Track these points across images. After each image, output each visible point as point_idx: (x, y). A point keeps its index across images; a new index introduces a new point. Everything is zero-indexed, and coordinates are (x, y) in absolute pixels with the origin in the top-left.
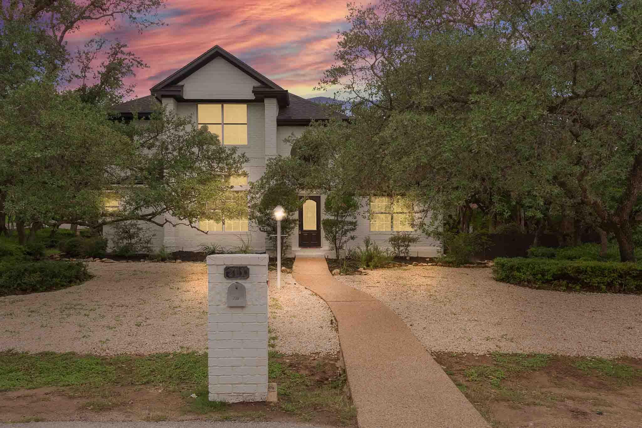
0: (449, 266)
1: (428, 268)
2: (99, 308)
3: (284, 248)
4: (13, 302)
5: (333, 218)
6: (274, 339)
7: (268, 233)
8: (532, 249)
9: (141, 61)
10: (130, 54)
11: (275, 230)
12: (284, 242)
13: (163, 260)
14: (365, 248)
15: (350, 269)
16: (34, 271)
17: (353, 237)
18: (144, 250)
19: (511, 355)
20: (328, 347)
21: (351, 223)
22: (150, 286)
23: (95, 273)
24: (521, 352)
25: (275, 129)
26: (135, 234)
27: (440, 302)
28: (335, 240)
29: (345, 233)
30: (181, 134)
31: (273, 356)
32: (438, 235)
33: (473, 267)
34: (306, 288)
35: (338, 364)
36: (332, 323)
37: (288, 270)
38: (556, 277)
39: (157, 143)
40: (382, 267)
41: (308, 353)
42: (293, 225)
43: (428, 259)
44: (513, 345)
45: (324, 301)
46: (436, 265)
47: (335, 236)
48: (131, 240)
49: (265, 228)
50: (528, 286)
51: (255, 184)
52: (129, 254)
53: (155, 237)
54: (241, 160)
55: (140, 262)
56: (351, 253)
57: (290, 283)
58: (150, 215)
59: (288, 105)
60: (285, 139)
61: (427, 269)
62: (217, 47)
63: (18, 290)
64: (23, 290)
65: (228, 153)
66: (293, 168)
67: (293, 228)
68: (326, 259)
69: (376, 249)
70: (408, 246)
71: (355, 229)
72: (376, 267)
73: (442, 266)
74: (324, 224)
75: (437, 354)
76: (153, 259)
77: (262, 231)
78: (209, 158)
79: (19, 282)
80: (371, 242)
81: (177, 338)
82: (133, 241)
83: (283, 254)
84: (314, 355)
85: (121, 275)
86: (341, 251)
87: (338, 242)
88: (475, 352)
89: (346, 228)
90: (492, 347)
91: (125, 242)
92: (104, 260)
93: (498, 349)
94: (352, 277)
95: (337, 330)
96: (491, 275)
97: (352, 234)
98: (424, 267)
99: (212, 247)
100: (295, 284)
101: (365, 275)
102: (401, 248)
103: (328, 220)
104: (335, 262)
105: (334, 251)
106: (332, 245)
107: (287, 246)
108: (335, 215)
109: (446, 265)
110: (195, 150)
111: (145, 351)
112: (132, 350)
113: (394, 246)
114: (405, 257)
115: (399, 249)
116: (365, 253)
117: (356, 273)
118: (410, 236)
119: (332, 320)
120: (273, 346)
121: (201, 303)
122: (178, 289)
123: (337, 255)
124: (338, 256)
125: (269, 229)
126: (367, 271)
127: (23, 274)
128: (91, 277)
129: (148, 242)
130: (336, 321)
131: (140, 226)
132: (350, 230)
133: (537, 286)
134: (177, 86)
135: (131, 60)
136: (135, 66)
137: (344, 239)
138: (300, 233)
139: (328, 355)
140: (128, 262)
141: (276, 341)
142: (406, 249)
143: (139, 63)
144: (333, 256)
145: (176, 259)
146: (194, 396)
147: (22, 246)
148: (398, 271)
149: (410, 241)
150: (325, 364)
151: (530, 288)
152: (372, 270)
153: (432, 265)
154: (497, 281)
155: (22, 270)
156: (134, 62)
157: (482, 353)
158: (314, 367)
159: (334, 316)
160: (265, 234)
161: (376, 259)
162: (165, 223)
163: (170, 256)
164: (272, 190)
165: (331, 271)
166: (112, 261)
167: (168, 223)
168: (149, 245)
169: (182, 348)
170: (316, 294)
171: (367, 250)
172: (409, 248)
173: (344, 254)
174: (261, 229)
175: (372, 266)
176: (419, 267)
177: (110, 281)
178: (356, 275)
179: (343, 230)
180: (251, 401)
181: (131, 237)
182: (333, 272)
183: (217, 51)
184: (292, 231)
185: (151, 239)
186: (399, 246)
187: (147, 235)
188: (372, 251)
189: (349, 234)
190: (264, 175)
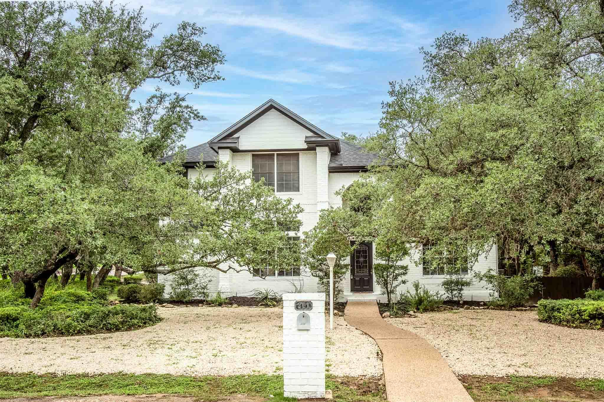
0: (501, 309)
1: (479, 311)
2: (178, 343)
3: (336, 293)
4: (104, 339)
5: (384, 262)
6: (328, 366)
7: (320, 278)
8: (590, 292)
9: (198, 113)
10: (187, 107)
11: (327, 275)
12: (336, 287)
13: (220, 305)
14: (415, 292)
15: (400, 312)
16: (117, 313)
17: (405, 281)
18: (200, 295)
19: (525, 377)
20: (374, 372)
21: (403, 267)
22: (215, 327)
23: (162, 316)
24: (536, 375)
25: (327, 176)
26: (192, 280)
27: (478, 339)
28: (387, 284)
29: (395, 278)
30: (242, 187)
31: (328, 377)
32: (490, 278)
33: (525, 310)
34: (356, 329)
35: (380, 383)
36: (378, 355)
37: (340, 313)
38: (593, 317)
39: (220, 197)
40: (433, 310)
41: (356, 375)
42: (344, 270)
43: (482, 303)
44: (530, 370)
45: (373, 338)
46: (488, 308)
47: (386, 280)
48: (188, 285)
49: (317, 273)
50: (566, 325)
51: (309, 233)
52: (187, 299)
53: (210, 283)
54: (297, 211)
55: (199, 306)
56: (403, 297)
57: (342, 324)
58: (215, 262)
59: (339, 152)
60: (336, 192)
61: (478, 313)
62: (271, 100)
63: (104, 329)
64: (107, 330)
65: (284, 204)
66: (344, 218)
67: (344, 273)
68: (378, 303)
69: (426, 292)
70: (461, 290)
71: (406, 273)
72: (426, 310)
73: (494, 309)
74: (375, 268)
75: (463, 376)
76: (210, 304)
77: (314, 276)
78: (266, 209)
79: (104, 322)
80: (420, 286)
81: (247, 365)
82: (190, 287)
83: (335, 299)
84: (361, 377)
85: (186, 317)
86: (392, 296)
87: (389, 286)
88: (495, 375)
89: (396, 272)
90: (511, 371)
91: (183, 287)
92: (164, 305)
93: (515, 373)
94: (401, 319)
95: (382, 360)
96: (537, 317)
97: (404, 278)
98: (475, 311)
99: (265, 292)
100: (347, 325)
101: (414, 317)
102: (455, 292)
103: (379, 265)
104: (387, 306)
105: (386, 296)
106: (383, 290)
107: (339, 291)
108: (386, 260)
109: (497, 308)
110: (254, 201)
111: (226, 373)
112: (214, 373)
113: (447, 290)
114: (459, 301)
115: (452, 292)
116: (415, 297)
117: (406, 315)
118: (463, 280)
119: (378, 353)
120: (327, 371)
121: (263, 340)
122: (241, 329)
123: (389, 299)
124: (389, 301)
125: (321, 274)
126: (416, 314)
127: (108, 315)
128: (161, 320)
129: (204, 288)
130: (382, 353)
131: (196, 273)
132: (401, 274)
133: (574, 325)
134: (233, 138)
135: (189, 113)
136: (192, 118)
137: (395, 283)
138: (352, 278)
139: (373, 377)
140: (187, 307)
141: (330, 368)
142: (459, 293)
143: (196, 115)
144: (384, 300)
145: (231, 304)
146: (272, 396)
147: (89, 292)
148: (448, 314)
149: (463, 285)
150: (370, 383)
151: (568, 327)
152: (422, 313)
153: (484, 309)
154: (541, 322)
155: (107, 312)
156: (191, 114)
157: (501, 376)
158: (361, 384)
159: (380, 350)
160: (317, 279)
161: (425, 302)
162: (228, 270)
163: (227, 301)
164: (325, 239)
165: (381, 314)
166: (172, 306)
167: (231, 269)
168: (205, 291)
169: (254, 371)
170: (366, 334)
171: (417, 294)
172: (462, 292)
173: (395, 298)
174: (314, 274)
175: (421, 310)
176: (470, 310)
177: (178, 322)
178: (406, 318)
179: (395, 274)
180: (314, 397)
181: (188, 283)
182: (383, 315)
183: (271, 105)
184: (344, 276)
185: (207, 285)
186: (452, 290)
187: (203, 281)
188: (422, 295)
189: (400, 279)
190: (317, 225)
